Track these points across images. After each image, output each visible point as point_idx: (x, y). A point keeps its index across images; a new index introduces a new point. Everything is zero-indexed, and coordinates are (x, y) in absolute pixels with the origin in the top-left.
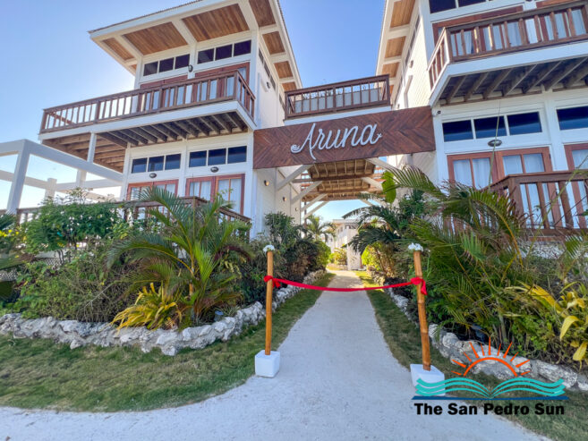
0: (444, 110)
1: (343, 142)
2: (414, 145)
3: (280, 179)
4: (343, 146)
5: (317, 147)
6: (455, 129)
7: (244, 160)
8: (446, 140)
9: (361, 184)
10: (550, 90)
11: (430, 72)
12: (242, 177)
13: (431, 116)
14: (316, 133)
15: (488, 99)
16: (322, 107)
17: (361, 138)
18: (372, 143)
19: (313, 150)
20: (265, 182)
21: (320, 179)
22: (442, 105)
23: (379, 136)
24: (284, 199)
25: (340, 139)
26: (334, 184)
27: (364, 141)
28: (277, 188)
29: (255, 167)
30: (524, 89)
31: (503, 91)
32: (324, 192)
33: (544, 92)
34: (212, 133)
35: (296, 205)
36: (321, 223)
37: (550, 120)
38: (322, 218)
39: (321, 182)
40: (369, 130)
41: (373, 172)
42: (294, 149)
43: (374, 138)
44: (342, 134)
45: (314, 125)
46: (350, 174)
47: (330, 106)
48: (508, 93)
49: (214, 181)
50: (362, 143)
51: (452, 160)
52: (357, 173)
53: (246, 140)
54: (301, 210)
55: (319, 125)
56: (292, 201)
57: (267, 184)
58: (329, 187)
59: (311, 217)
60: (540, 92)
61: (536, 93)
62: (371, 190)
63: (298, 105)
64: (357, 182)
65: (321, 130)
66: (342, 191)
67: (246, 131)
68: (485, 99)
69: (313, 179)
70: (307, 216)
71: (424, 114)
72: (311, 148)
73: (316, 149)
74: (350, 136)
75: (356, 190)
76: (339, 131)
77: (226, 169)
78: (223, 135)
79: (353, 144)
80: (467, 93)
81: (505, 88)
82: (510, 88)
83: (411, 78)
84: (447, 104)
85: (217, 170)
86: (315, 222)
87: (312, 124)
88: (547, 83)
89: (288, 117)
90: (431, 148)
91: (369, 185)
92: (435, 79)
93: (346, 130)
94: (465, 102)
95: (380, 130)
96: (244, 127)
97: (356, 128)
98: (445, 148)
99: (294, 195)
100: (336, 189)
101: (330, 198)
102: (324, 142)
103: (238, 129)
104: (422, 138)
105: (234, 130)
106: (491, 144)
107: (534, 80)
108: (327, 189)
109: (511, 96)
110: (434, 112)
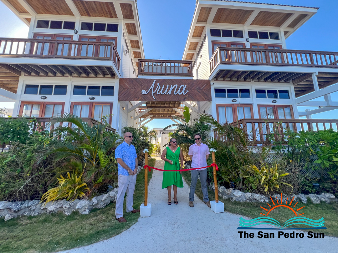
0: (216, 83)
1: (170, 91)
2: (203, 97)
3: (130, 107)
4: (170, 94)
5: (156, 92)
6: (220, 92)
7: (112, 94)
8: (216, 96)
9: (172, 111)
10: (254, 81)
11: (210, 63)
12: (111, 104)
13: (210, 85)
14: (156, 85)
15: (232, 81)
16: (159, 71)
17: (179, 91)
18: (184, 94)
19: (154, 94)
20: (123, 108)
21: (151, 107)
22: (215, 80)
23: (188, 91)
24: (131, 117)
25: (168, 90)
26: (158, 110)
27: (180, 93)
28: (128, 111)
29: (120, 100)
30: (245, 79)
31: (238, 79)
32: (152, 114)
33: (251, 81)
34: (90, 75)
35: (136, 121)
36: (149, 131)
37: (253, 93)
38: (149, 128)
39: (151, 109)
40: (182, 87)
41: (179, 106)
42: (144, 92)
43: (185, 92)
44: (169, 88)
45: (155, 80)
46: (168, 106)
47: (163, 71)
48: (240, 80)
49: (91, 106)
50: (179, 94)
51: (218, 106)
52: (171, 106)
53: (114, 83)
54: (138, 123)
55: (158, 81)
56: (135, 119)
57: (124, 109)
58: (155, 111)
59: (143, 127)
60: (250, 81)
61: (249, 81)
62: (176, 114)
63: (146, 68)
64: (170, 110)
65: (158, 84)
66: (162, 114)
67: (114, 78)
68: (231, 80)
69: (148, 107)
70: (141, 126)
71: (207, 83)
72: (153, 93)
73: (155, 94)
74: (173, 89)
75: (169, 114)
76: (168, 86)
77: (100, 99)
78: (98, 77)
79: (175, 94)
80: (224, 76)
81: (239, 77)
82: (241, 78)
83: (200, 63)
84: (217, 80)
85: (94, 99)
86: (145, 130)
87: (154, 80)
88: (253, 78)
89: (140, 74)
90: (210, 100)
91: (176, 112)
92: (213, 69)
93: (172, 85)
94: (224, 80)
95: (188, 88)
96: (113, 75)
97: (177, 85)
98: (216, 100)
99: (136, 115)
100: (159, 112)
101: (155, 117)
102: (160, 90)
103: (109, 76)
104: (206, 94)
105: (106, 76)
106: (233, 101)
107: (249, 76)
108: (154, 112)
109: (241, 81)
110: (212, 83)
